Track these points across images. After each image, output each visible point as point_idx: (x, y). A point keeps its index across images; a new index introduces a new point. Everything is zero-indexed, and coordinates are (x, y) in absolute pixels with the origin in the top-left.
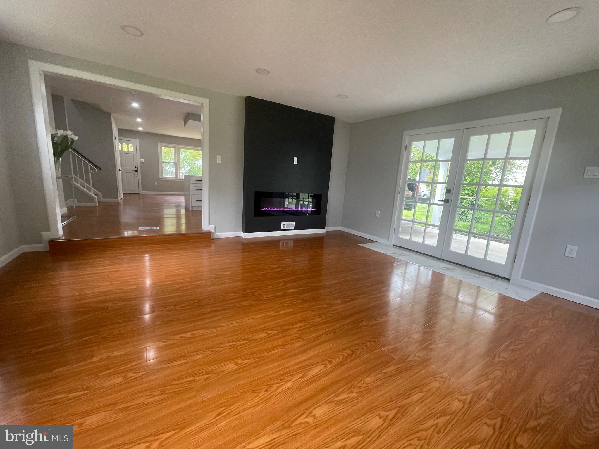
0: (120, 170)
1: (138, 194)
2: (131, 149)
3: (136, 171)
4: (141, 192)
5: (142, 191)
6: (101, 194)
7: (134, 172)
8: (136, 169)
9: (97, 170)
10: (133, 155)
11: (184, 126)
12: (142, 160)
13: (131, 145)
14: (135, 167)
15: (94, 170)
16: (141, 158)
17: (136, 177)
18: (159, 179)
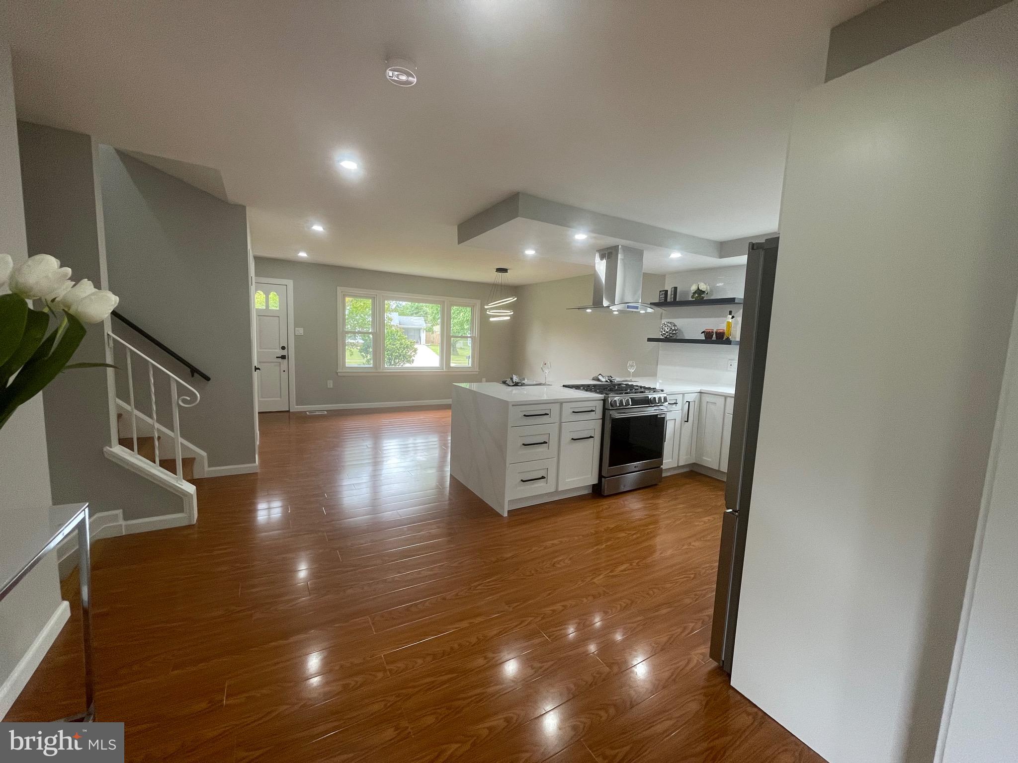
0: (256, 369)
1: (287, 414)
2: (275, 306)
3: (283, 357)
4: (296, 408)
5: (297, 405)
6: (204, 454)
7: (280, 360)
8: (284, 353)
9: (199, 395)
10: (278, 318)
11: (459, 243)
12: (299, 329)
13: (273, 296)
14: (283, 348)
15: (189, 399)
16: (296, 326)
17: (284, 371)
18: (337, 373)
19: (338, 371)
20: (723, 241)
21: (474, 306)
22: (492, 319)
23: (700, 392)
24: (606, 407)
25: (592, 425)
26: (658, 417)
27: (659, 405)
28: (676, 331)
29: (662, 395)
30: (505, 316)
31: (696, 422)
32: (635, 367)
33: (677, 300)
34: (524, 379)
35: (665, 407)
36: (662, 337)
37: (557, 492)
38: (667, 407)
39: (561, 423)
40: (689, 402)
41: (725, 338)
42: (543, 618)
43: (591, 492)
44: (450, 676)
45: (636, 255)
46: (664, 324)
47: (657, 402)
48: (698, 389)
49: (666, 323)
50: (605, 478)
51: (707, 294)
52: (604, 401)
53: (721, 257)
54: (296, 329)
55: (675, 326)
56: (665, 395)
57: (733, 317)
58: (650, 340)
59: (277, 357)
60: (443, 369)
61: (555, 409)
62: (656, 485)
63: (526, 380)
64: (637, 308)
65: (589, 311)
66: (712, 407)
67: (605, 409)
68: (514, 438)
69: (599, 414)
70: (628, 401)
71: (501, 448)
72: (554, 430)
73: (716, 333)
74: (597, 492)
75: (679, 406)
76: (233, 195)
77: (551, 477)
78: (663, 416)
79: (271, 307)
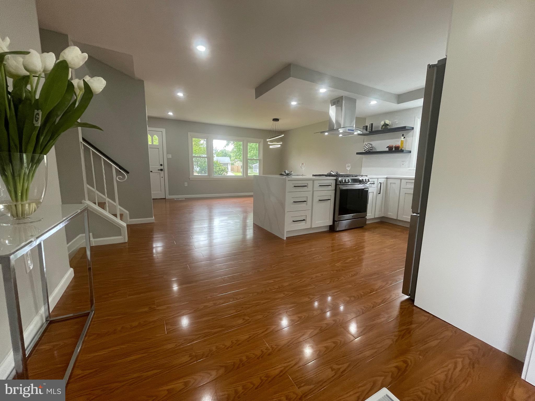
0: (151, 171)
1: (165, 200)
2: (156, 142)
3: (161, 170)
4: (168, 197)
5: (169, 195)
6: (128, 212)
7: (160, 171)
8: (162, 167)
9: (126, 176)
10: (158, 149)
11: (256, 98)
12: (169, 155)
13: (156, 137)
14: (161, 165)
15: (122, 177)
16: (167, 153)
17: (162, 177)
18: (189, 178)
20: (400, 94)
21: (260, 142)
22: (271, 147)
23: (387, 178)
24: (337, 183)
25: (329, 193)
26: (365, 190)
27: (365, 183)
28: (372, 148)
29: (367, 178)
30: (278, 145)
31: (384, 194)
32: (350, 167)
33: (373, 130)
34: (292, 172)
35: (368, 185)
36: (364, 151)
37: (311, 228)
38: (369, 185)
39: (313, 191)
40: (381, 183)
41: (400, 149)
42: (312, 279)
43: (328, 230)
44: (267, 301)
45: (353, 101)
46: (366, 144)
47: (364, 181)
48: (386, 177)
49: (367, 144)
50: (337, 221)
51: (390, 126)
52: (336, 180)
53: (399, 102)
54: (168, 155)
55: (371, 145)
56: (368, 178)
57: (404, 138)
58: (357, 153)
59: (158, 170)
60: (244, 177)
61: (310, 183)
62: (363, 227)
63: (293, 172)
64: (353, 130)
65: (326, 134)
66: (393, 185)
67: (336, 185)
68: (289, 199)
69: (333, 187)
70: (349, 180)
71: (282, 205)
72: (309, 195)
73: (395, 147)
74: (332, 229)
75: (375, 185)
76: (138, 74)
77: (308, 220)
78: (367, 189)
79: (154, 143)
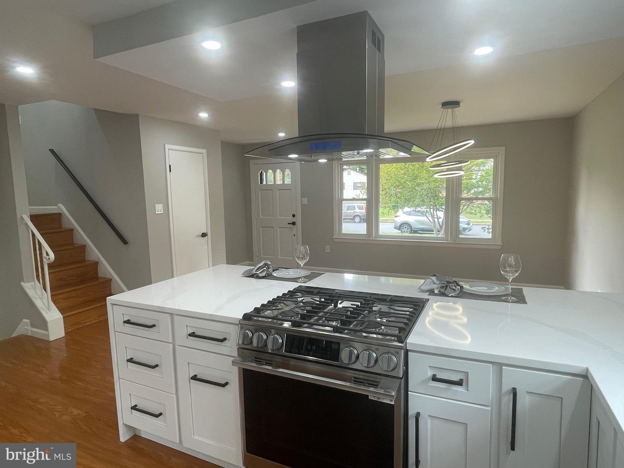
2: (288, 181)
3: (294, 223)
7: (291, 226)
8: (294, 220)
10: (291, 190)
12: (304, 199)
13: (287, 172)
14: (293, 216)
16: (302, 196)
17: (294, 235)
18: (333, 239)
19: (334, 237)
21: (496, 156)
39: (174, 345)
54: (302, 199)
59: (288, 224)
60: (448, 240)
61: (164, 320)
79: (286, 183)
